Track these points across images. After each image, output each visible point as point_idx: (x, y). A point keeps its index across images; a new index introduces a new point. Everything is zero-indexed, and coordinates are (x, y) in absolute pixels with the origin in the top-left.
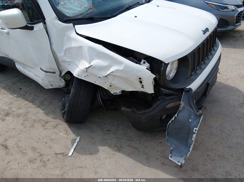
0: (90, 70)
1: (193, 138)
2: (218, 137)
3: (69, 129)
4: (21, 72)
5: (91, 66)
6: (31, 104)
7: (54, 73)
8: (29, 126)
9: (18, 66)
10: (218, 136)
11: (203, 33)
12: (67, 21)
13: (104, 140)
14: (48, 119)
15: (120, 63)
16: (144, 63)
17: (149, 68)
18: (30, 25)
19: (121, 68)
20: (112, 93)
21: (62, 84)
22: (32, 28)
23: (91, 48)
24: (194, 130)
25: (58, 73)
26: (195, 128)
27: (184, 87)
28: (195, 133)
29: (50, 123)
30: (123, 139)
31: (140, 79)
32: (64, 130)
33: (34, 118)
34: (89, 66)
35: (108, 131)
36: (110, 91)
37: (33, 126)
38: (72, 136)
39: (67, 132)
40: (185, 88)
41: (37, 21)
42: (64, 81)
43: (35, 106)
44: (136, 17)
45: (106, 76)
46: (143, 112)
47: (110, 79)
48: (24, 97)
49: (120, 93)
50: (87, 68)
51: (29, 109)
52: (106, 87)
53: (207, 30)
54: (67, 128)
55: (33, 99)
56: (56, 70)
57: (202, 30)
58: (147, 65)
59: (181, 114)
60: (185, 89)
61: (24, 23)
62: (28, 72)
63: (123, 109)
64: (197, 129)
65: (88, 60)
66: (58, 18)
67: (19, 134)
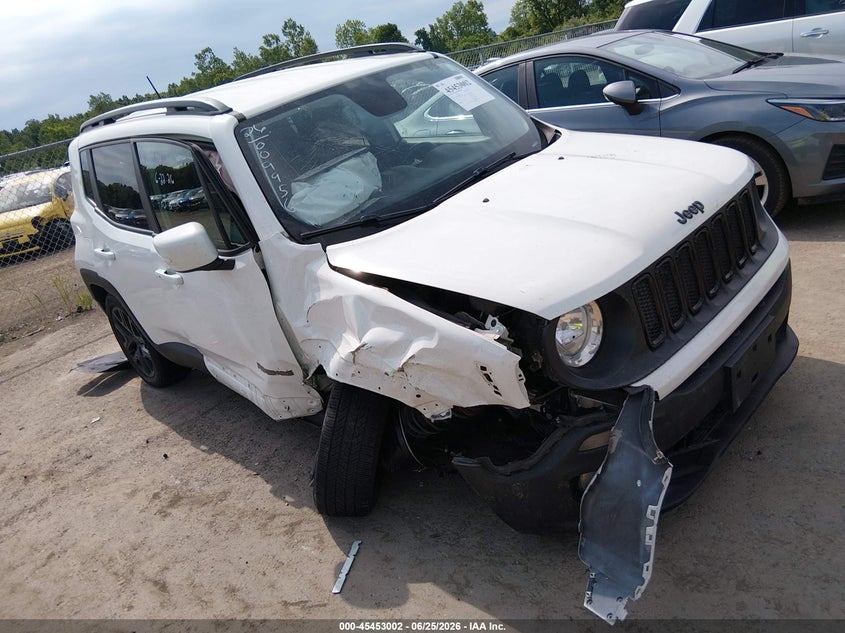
0: (361, 357)
1: (647, 537)
2: (788, 547)
3: (327, 536)
4: (219, 380)
5: (363, 346)
6: (238, 466)
7: (290, 373)
8: (227, 529)
9: (211, 365)
10: (788, 543)
11: (679, 221)
12: (308, 238)
13: (421, 563)
14: (277, 507)
15: (427, 331)
16: (493, 324)
17: (509, 336)
18: (226, 258)
19: (432, 344)
20: (428, 415)
21: (315, 404)
22: (230, 265)
23: (361, 300)
24: (649, 512)
25: (299, 373)
26: (651, 507)
27: (625, 384)
28: (651, 523)
29: (282, 518)
30: (477, 560)
31: (483, 368)
32: (314, 537)
33: (241, 505)
34: (358, 345)
35: (435, 536)
36: (420, 409)
37: (235, 529)
38: (334, 552)
39: (321, 541)
40: (628, 386)
41: (242, 246)
42: (317, 394)
43: (249, 472)
44: (486, 201)
45: (401, 370)
46: (512, 466)
47: (414, 378)
48: (224, 449)
49: (448, 414)
50: (353, 353)
51: (233, 482)
52: (408, 400)
53: (697, 207)
54: (322, 532)
55: (246, 453)
56: (293, 365)
57: (677, 213)
58: (500, 329)
59: (613, 467)
60: (628, 390)
61: (211, 256)
62: (233, 379)
63: (458, 461)
64: (657, 508)
65: (356, 330)
66: (286, 234)
67: (199, 552)
